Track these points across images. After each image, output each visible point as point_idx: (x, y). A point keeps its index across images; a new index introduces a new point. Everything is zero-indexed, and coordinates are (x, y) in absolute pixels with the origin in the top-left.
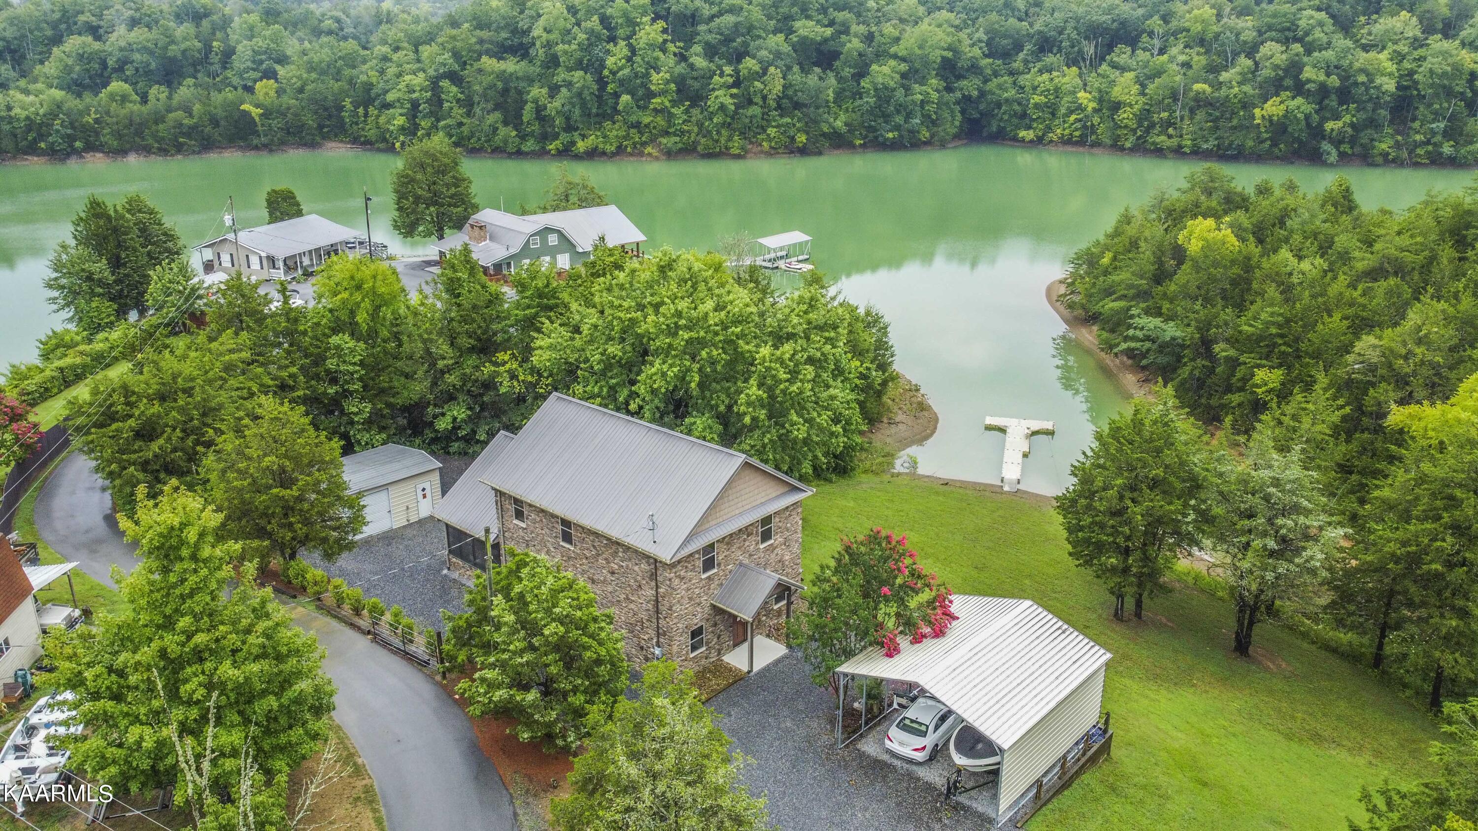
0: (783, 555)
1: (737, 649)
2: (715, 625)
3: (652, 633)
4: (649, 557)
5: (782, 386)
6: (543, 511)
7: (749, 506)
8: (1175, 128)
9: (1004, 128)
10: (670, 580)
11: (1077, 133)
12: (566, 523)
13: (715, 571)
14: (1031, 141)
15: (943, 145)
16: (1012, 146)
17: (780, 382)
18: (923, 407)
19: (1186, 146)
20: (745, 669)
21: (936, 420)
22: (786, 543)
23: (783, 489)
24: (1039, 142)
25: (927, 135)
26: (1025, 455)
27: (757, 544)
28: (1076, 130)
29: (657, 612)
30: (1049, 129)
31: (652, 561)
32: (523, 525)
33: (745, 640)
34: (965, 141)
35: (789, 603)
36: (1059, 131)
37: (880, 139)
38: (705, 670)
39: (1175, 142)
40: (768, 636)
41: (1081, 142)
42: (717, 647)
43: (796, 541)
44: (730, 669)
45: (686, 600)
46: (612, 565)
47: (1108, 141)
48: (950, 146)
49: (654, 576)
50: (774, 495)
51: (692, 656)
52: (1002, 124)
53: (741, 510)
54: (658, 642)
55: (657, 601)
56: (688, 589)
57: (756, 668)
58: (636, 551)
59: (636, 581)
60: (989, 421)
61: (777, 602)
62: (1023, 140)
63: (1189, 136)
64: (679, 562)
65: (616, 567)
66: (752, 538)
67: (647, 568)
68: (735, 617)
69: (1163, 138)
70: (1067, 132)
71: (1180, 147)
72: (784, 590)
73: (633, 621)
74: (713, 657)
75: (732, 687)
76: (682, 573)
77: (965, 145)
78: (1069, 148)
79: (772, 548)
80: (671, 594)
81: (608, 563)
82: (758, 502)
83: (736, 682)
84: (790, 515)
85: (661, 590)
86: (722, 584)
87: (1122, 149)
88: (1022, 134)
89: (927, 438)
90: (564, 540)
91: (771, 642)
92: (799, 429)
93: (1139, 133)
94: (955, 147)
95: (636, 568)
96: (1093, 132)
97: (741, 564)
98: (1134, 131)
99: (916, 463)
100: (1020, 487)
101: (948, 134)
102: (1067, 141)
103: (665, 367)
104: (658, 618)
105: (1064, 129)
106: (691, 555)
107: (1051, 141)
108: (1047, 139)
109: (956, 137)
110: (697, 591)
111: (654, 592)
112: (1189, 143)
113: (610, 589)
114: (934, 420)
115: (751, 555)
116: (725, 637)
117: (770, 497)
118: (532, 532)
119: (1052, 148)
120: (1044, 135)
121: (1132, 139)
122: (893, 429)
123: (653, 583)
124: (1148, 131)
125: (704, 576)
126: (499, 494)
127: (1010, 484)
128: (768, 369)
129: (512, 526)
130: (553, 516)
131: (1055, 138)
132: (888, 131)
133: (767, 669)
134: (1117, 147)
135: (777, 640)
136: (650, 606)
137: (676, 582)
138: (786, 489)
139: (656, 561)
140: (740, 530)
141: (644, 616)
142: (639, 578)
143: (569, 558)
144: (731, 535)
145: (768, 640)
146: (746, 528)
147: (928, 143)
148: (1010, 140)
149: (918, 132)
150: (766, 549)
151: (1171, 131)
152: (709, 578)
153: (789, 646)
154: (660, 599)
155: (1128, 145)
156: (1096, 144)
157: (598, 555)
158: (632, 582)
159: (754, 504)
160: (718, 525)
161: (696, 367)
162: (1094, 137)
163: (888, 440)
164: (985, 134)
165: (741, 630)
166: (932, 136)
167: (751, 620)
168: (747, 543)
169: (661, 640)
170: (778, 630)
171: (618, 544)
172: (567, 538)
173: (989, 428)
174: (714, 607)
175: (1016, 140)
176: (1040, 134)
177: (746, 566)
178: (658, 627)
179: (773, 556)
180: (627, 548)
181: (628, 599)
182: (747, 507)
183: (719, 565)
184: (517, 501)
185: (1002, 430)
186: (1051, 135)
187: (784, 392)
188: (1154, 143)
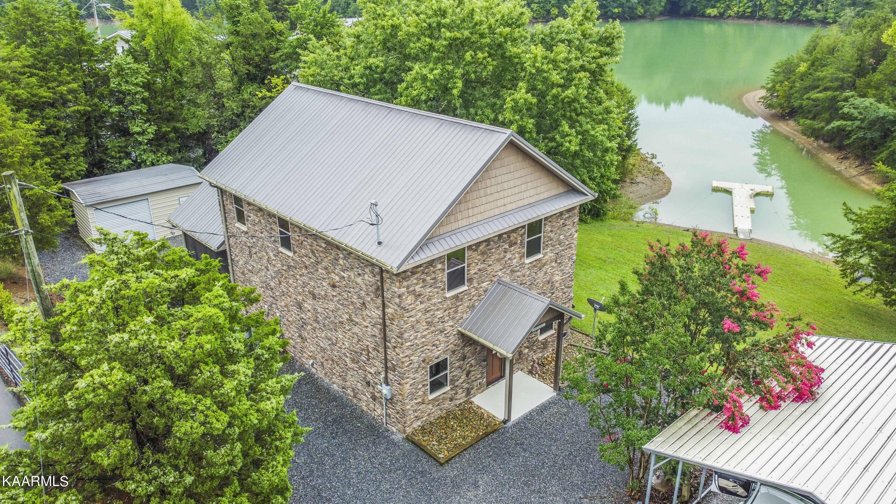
0: (553, 274)
1: (492, 388)
2: (464, 358)
3: (380, 366)
4: (373, 265)
5: (554, 91)
6: (260, 210)
7: (514, 206)
8: (822, 5)
9: (696, 7)
10: (400, 296)
11: (749, 10)
12: (284, 223)
13: (465, 288)
14: (715, 17)
15: (652, 18)
16: (699, 20)
17: (553, 85)
18: (657, 172)
19: (830, 18)
20: (501, 416)
21: (670, 183)
22: (558, 259)
23: (558, 189)
24: (721, 16)
25: (642, 11)
26: (752, 211)
27: (521, 258)
28: (749, 7)
29: (385, 339)
30: (728, 7)
31: (377, 270)
32: (244, 228)
33: (502, 377)
34: (667, 17)
35: (560, 335)
36: (735, 9)
37: (609, 13)
38: (449, 415)
39: (821, 14)
40: (530, 372)
41: (751, 17)
42: (466, 386)
43: (570, 258)
44: (481, 416)
45: (422, 326)
46: (333, 276)
47: (772, 15)
48: (658, 19)
49: (380, 290)
50: (546, 195)
51: (431, 397)
52: (694, 5)
53: (503, 209)
54: (386, 378)
55: (384, 325)
56: (427, 311)
57: (515, 416)
58: (358, 258)
59: (359, 297)
60: (715, 184)
61: (543, 331)
62: (709, 16)
63: (833, 11)
64: (414, 271)
65: (337, 278)
66: (516, 249)
67: (372, 280)
68: (490, 350)
69: (813, 12)
70: (741, 9)
71: (825, 18)
72: (555, 319)
73: (357, 348)
74: (461, 398)
75: (481, 445)
76: (418, 288)
77: (669, 19)
78: (742, 21)
79: (539, 265)
80: (402, 316)
81: (329, 273)
82: (526, 202)
83: (487, 435)
84: (564, 225)
85: (389, 311)
86: (473, 306)
87: (782, 21)
88: (709, 11)
89: (663, 195)
90: (283, 245)
91: (534, 382)
92: (570, 142)
93: (795, 9)
94: (662, 20)
95: (359, 280)
96: (761, 9)
97: (500, 282)
98: (791, 7)
99: (656, 214)
100: (752, 236)
101: (656, 10)
102: (741, 16)
103: (425, 71)
104: (385, 348)
105: (739, 8)
106: (431, 263)
107: (730, 16)
108: (727, 15)
109: (662, 14)
110: (439, 314)
111: (380, 313)
112: (832, 15)
113: (332, 306)
114: (668, 183)
115: (513, 271)
116: (476, 373)
117: (542, 197)
118: (253, 237)
119: (730, 21)
120: (724, 12)
121: (789, 13)
122: (634, 188)
123: (379, 301)
124: (802, 7)
125: (449, 294)
126: (222, 192)
127: (743, 233)
128: (539, 71)
129: (235, 231)
130: (271, 215)
131: (733, 14)
132: (615, 8)
133: (528, 418)
134: (778, 19)
135: (542, 378)
136: (376, 331)
137: (410, 299)
138: (561, 190)
139: (382, 271)
140: (500, 236)
141: (369, 343)
142: (363, 293)
143: (289, 267)
144: (488, 241)
145: (530, 378)
146: (509, 233)
147: (642, 17)
148: (700, 16)
149: (636, 9)
150: (533, 265)
151: (819, 7)
152: (456, 297)
153: (557, 388)
154: (388, 322)
155: (786, 17)
156: (763, 18)
157: (318, 263)
158: (355, 298)
159: (520, 204)
160: (471, 226)
161: (459, 72)
162: (761, 13)
163: (631, 196)
164: (682, 12)
165: (497, 363)
166: (645, 12)
167: (510, 356)
168: (509, 256)
169: (390, 376)
170: (543, 365)
171: (338, 248)
172: (286, 242)
173: (716, 190)
174: (462, 335)
175: (703, 16)
176: (722, 11)
177: (505, 284)
178: (386, 359)
179: (541, 275)
180: (349, 253)
181: (350, 320)
182: (510, 207)
183: (470, 280)
184: (238, 200)
185: (728, 192)
186: (730, 11)
187: (555, 97)
188: (805, 16)
